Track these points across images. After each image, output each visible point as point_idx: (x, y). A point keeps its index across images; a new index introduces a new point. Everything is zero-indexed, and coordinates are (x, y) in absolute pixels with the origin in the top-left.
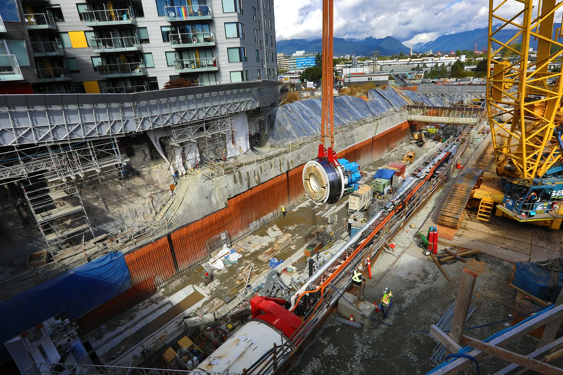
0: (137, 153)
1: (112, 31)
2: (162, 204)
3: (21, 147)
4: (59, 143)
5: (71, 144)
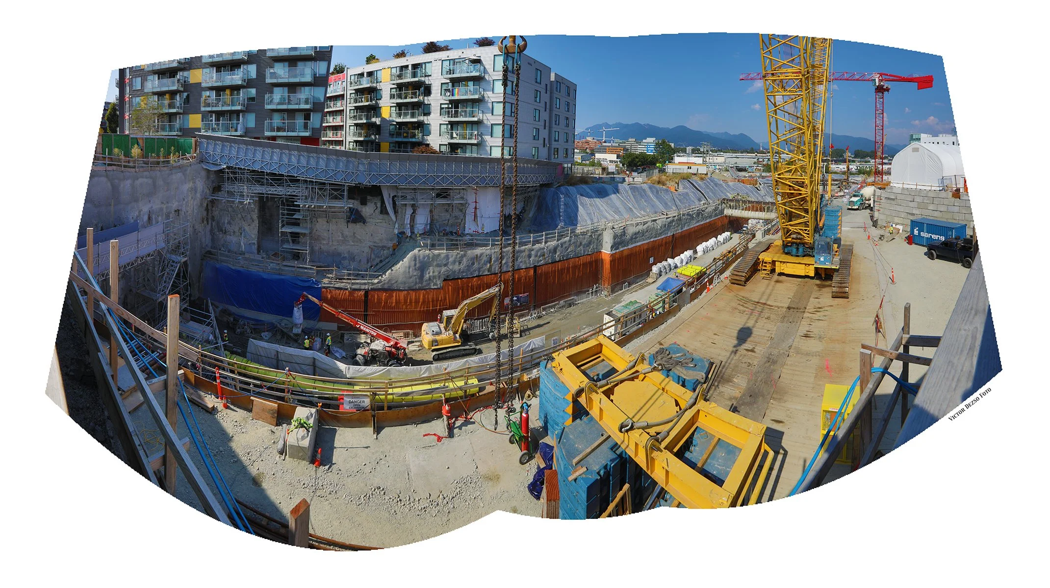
0: (369, 204)
2: (379, 260)
3: (288, 176)
4: (309, 180)
5: (316, 182)
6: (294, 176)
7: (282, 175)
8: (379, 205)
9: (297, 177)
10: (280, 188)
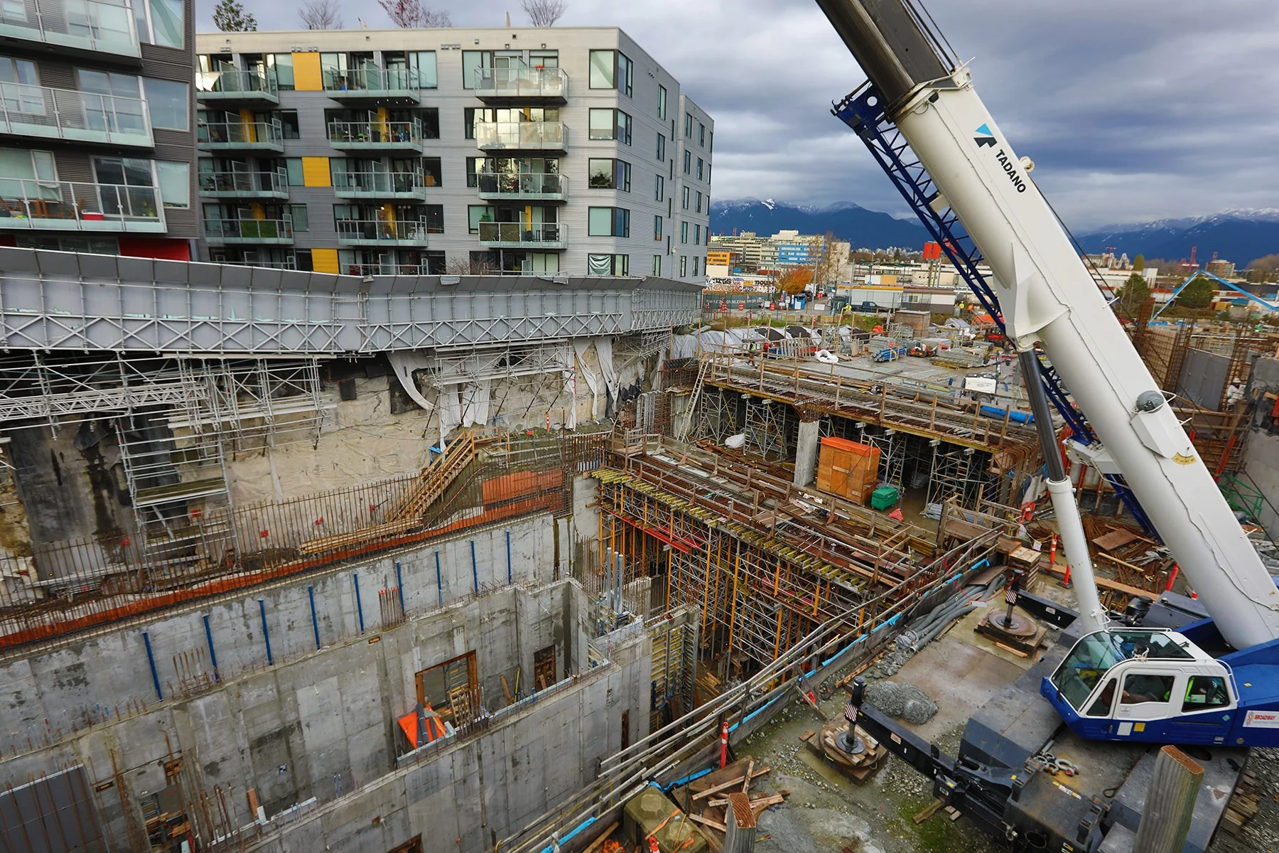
0: (361, 396)
1: (378, 160)
3: (130, 355)
4: (203, 357)
5: (225, 361)
6: (153, 354)
7: (110, 355)
8: (385, 396)
9: (162, 353)
10: (105, 394)
